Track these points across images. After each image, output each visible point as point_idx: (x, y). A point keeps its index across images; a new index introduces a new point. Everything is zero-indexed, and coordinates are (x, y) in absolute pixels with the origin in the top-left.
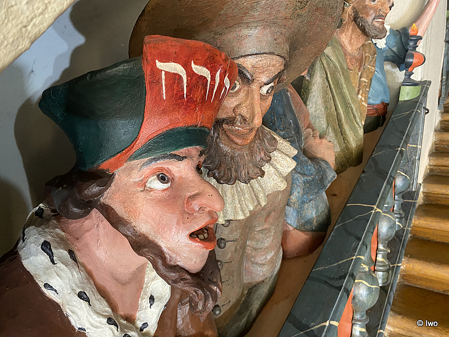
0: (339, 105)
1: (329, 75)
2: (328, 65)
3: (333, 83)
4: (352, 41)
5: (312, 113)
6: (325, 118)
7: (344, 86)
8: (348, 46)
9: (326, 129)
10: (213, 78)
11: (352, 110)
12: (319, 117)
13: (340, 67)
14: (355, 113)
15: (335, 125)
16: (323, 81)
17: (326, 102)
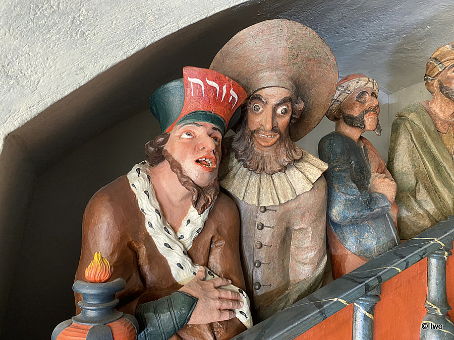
0: (427, 163)
1: (413, 136)
2: (412, 128)
3: (419, 143)
4: (443, 109)
5: (399, 170)
6: (413, 175)
7: (433, 146)
8: (440, 114)
9: (415, 185)
10: (221, 89)
11: (445, 169)
12: (406, 174)
13: (425, 129)
14: (449, 171)
15: (426, 182)
16: (409, 141)
17: (413, 160)
